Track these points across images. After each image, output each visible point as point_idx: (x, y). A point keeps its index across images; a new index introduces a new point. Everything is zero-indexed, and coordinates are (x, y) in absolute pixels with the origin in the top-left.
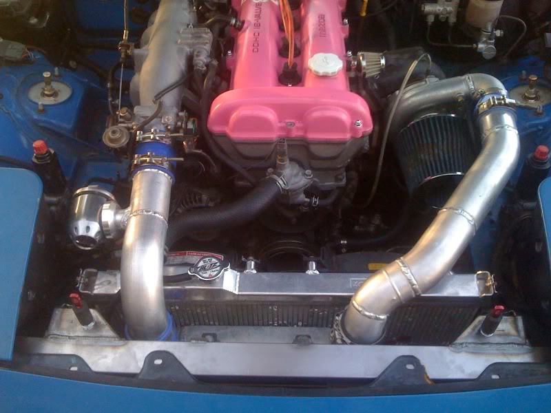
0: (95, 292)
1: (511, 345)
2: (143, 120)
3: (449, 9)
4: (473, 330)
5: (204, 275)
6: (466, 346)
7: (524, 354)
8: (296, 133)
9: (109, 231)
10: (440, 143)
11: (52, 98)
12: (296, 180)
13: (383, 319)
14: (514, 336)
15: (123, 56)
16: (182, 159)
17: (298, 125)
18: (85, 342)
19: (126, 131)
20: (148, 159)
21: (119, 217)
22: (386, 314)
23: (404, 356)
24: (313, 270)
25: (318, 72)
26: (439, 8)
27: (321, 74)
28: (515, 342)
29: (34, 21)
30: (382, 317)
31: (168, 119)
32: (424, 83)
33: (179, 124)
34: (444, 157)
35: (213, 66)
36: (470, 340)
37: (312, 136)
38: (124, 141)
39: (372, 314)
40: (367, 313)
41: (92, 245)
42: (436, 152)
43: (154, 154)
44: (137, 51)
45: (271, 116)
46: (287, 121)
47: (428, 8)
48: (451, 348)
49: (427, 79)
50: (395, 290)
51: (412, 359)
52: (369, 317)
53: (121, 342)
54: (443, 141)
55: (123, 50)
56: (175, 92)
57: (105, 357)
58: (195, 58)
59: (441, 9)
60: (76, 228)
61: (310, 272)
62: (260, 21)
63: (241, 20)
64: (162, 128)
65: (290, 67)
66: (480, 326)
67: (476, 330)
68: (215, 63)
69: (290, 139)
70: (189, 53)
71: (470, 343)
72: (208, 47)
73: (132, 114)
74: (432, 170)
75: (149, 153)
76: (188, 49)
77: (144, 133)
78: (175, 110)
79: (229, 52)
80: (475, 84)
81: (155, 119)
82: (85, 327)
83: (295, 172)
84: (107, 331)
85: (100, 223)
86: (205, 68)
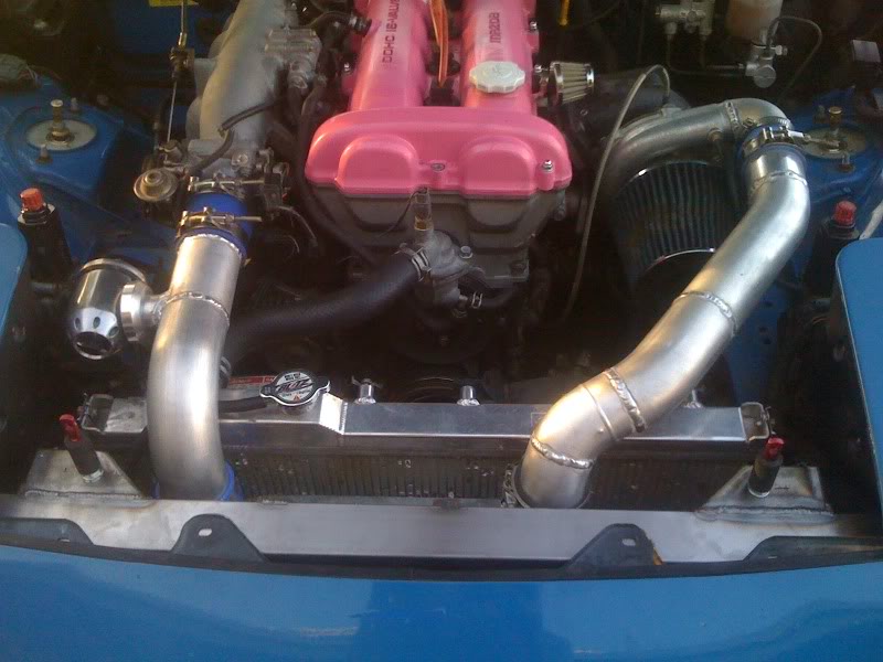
0: (108, 429)
1: (800, 511)
2: (200, 160)
3: (699, 13)
4: (737, 486)
5: (286, 398)
6: (724, 512)
7: (821, 524)
8: (446, 183)
9: (132, 328)
10: (682, 204)
11: (64, 143)
12: (446, 261)
13: (583, 468)
14: (805, 497)
15: (176, 68)
16: (259, 219)
17: (450, 168)
18: (85, 501)
19: (173, 176)
20: (203, 218)
21: (149, 307)
22: (588, 458)
23: (618, 525)
24: (468, 400)
25: (484, 87)
26: (684, 12)
27: (490, 90)
28: (807, 506)
29: (41, 25)
30: (582, 463)
31: (241, 160)
32: (658, 115)
33: (259, 166)
34: (687, 227)
35: (319, 84)
36: (731, 503)
37: (473, 186)
38: (167, 191)
39: (564, 458)
40: (556, 457)
41: (104, 351)
42: (674, 218)
43: (214, 210)
44: (199, 62)
45: (408, 152)
46: (432, 162)
47: (666, 12)
48: (698, 515)
49: (663, 110)
50: (602, 418)
51: (633, 531)
52: (560, 463)
53: (146, 502)
54: (685, 201)
55: (177, 61)
56: (255, 121)
57: (118, 525)
58: (291, 71)
59: (687, 12)
60: (78, 321)
61: (465, 402)
62: (396, 21)
63: (368, 19)
64: (232, 172)
65: (442, 85)
66: (746, 481)
67: (741, 487)
68: (323, 79)
69: (437, 193)
70: (281, 65)
71: (730, 507)
72: (312, 57)
73: (185, 151)
74: (667, 245)
75: (205, 209)
76: (280, 60)
77: (201, 180)
78: (254, 146)
79: (347, 66)
80: (740, 112)
81: (220, 160)
82: (87, 478)
83: (443, 248)
84: (124, 486)
85: (118, 314)
86: (306, 86)
